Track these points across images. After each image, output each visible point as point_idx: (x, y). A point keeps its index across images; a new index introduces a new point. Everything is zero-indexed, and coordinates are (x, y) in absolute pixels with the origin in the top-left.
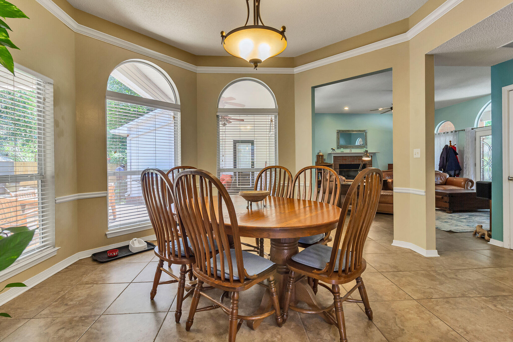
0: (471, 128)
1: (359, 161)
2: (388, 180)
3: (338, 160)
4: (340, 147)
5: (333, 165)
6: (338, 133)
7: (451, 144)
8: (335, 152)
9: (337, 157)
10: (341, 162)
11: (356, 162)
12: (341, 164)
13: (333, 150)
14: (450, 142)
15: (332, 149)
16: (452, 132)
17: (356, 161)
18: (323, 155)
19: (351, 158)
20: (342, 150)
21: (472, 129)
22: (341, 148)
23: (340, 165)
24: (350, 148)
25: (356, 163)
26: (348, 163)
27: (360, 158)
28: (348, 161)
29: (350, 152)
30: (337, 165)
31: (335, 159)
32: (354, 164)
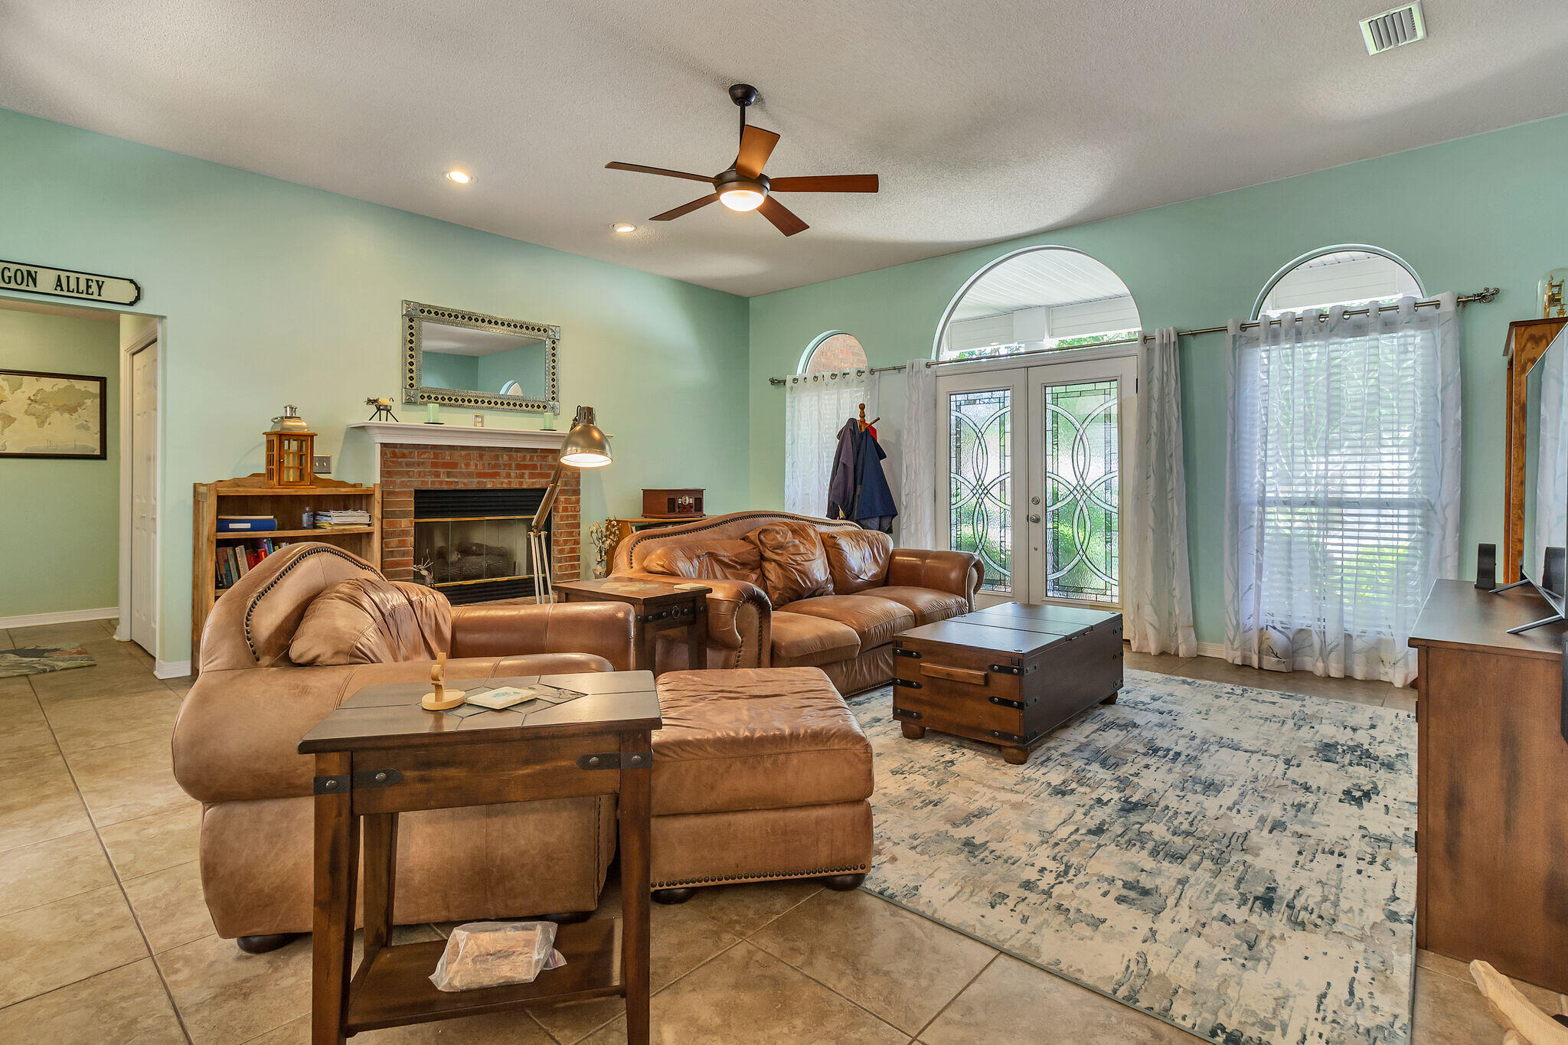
0: (924, 361)
1: (522, 476)
2: (710, 591)
3: (408, 465)
4: (422, 397)
5: (378, 495)
6: (411, 320)
7: (863, 416)
8: (391, 421)
9: (405, 451)
10: (429, 479)
12: (424, 488)
13: (379, 409)
14: (862, 407)
15: (370, 402)
16: (860, 372)
17: (508, 476)
18: (312, 436)
19: (481, 456)
20: (433, 411)
21: (928, 365)
22: (425, 404)
23: (420, 495)
24: (478, 408)
25: (505, 486)
26: (465, 484)
27: (524, 458)
28: (463, 475)
29: (479, 427)
30: (404, 493)
31: (393, 462)
32: (495, 488)
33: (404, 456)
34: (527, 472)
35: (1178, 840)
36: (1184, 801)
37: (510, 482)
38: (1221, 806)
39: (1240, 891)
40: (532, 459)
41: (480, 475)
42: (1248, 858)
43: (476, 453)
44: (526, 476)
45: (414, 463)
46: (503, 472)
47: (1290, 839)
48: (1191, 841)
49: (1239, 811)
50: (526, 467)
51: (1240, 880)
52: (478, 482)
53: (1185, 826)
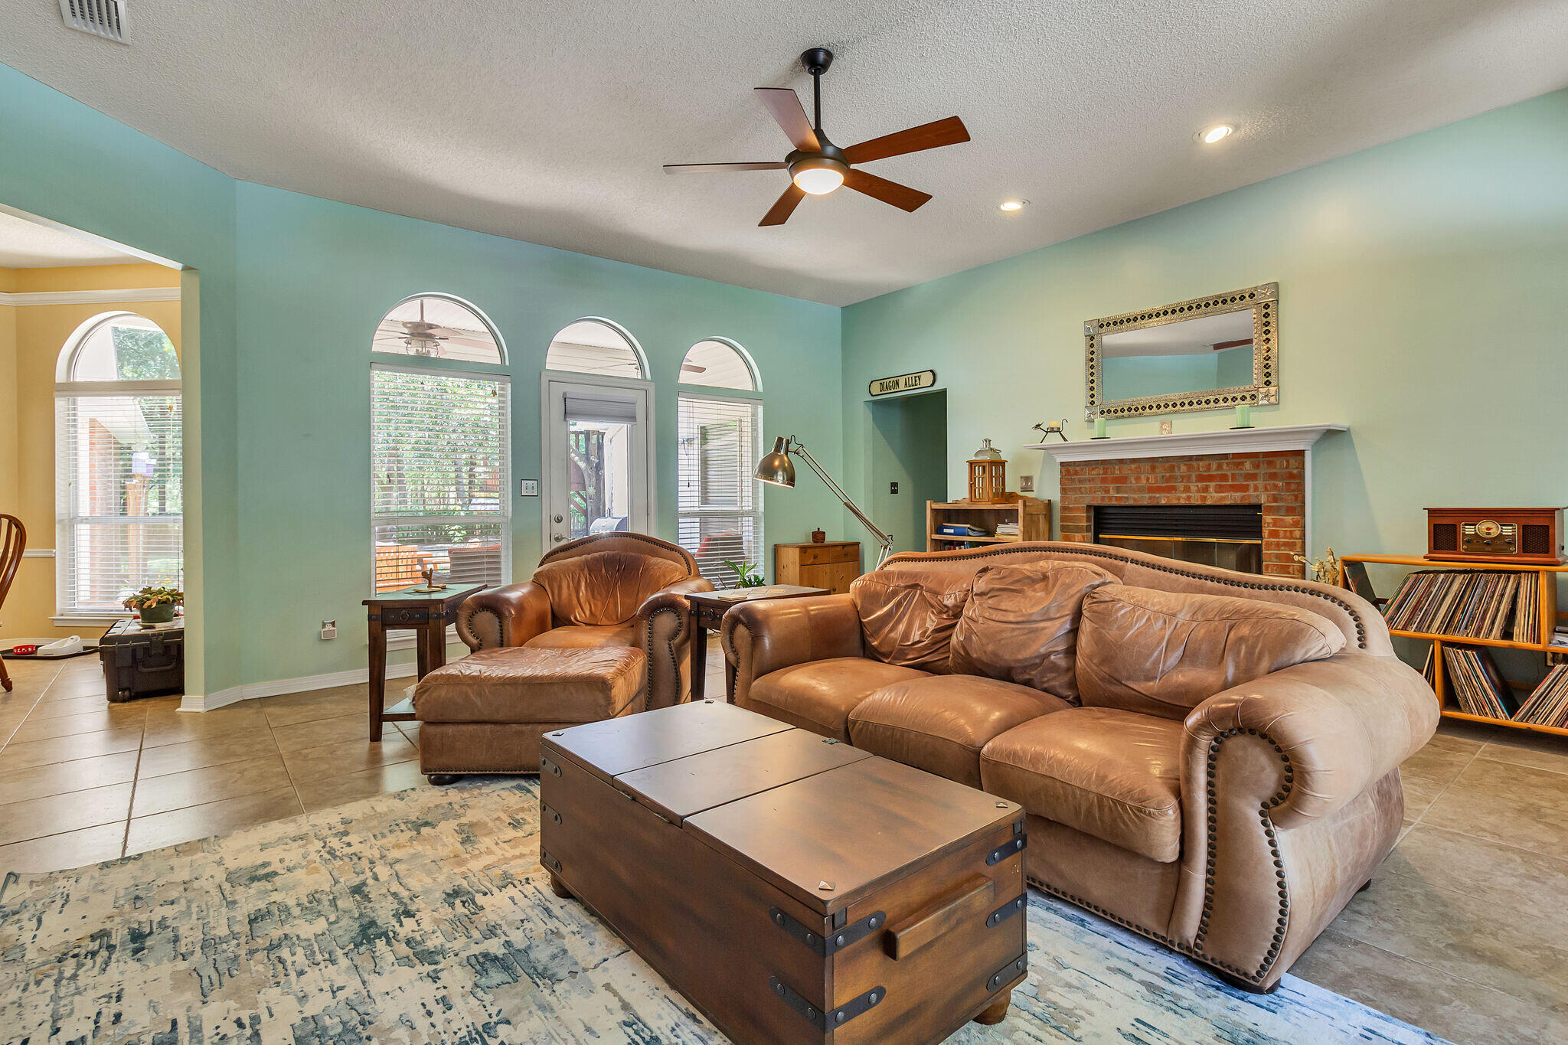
1: (1206, 489)
3: (1080, 481)
4: (1102, 411)
5: (1058, 511)
8: (1063, 441)
10: (1100, 494)
11: (1184, 495)
12: (1095, 503)
17: (1187, 489)
19: (1153, 468)
20: (1098, 425)
23: (1092, 511)
24: (1164, 413)
25: (1182, 502)
26: (1135, 500)
27: (1209, 468)
28: (1134, 491)
29: (1165, 434)
30: (1077, 509)
31: (1068, 479)
32: (1169, 504)
33: (1076, 473)
34: (1212, 484)
35: (276, 934)
36: (326, 986)
37: (1189, 498)
38: (271, 1016)
39: (171, 929)
40: (1220, 467)
41: (1151, 490)
42: (182, 965)
43: (1147, 466)
44: (1211, 490)
45: (1085, 480)
46: (1181, 486)
47: (138, 1029)
48: (261, 942)
49: (240, 1024)
50: (1211, 478)
51: (176, 940)
52: (1150, 498)
53: (285, 953)
